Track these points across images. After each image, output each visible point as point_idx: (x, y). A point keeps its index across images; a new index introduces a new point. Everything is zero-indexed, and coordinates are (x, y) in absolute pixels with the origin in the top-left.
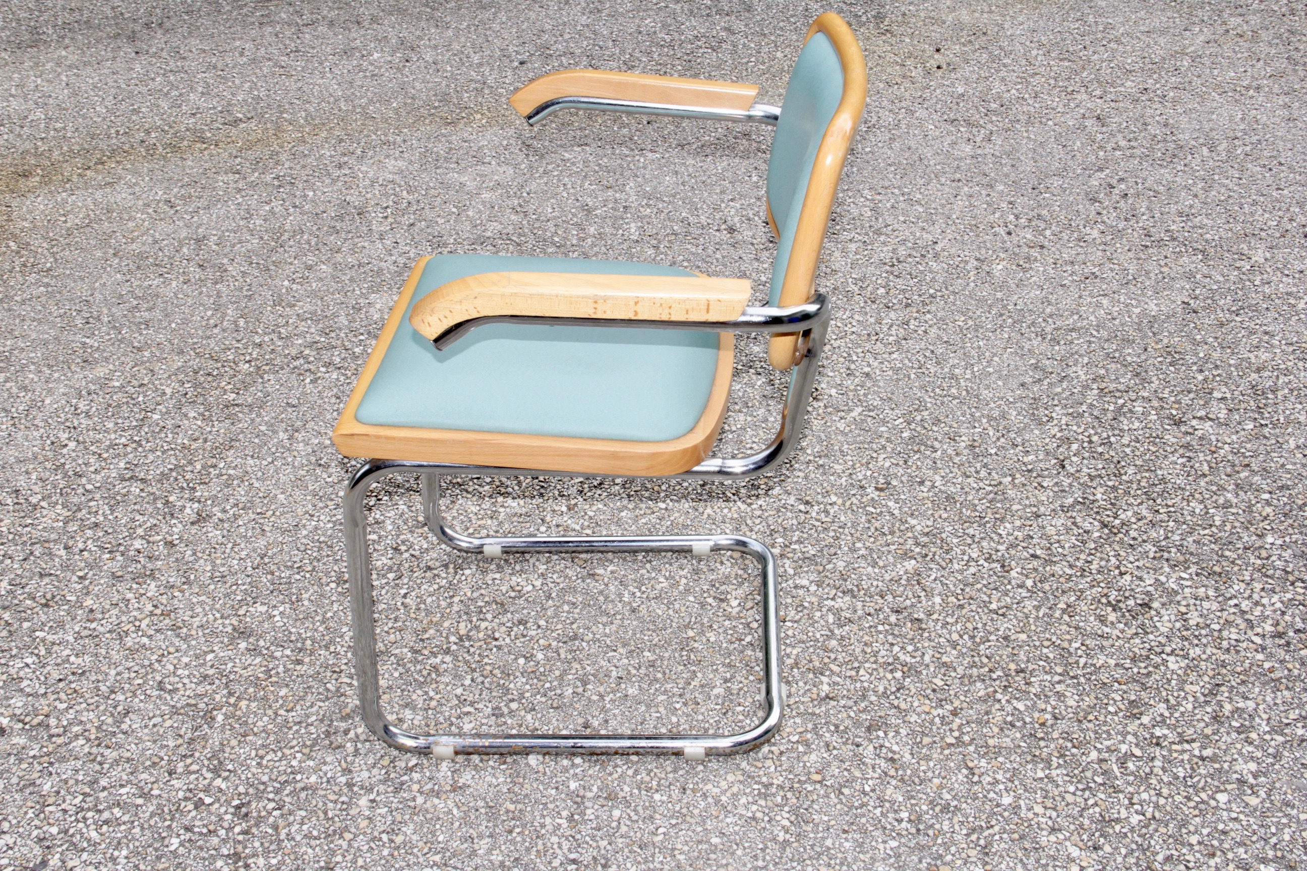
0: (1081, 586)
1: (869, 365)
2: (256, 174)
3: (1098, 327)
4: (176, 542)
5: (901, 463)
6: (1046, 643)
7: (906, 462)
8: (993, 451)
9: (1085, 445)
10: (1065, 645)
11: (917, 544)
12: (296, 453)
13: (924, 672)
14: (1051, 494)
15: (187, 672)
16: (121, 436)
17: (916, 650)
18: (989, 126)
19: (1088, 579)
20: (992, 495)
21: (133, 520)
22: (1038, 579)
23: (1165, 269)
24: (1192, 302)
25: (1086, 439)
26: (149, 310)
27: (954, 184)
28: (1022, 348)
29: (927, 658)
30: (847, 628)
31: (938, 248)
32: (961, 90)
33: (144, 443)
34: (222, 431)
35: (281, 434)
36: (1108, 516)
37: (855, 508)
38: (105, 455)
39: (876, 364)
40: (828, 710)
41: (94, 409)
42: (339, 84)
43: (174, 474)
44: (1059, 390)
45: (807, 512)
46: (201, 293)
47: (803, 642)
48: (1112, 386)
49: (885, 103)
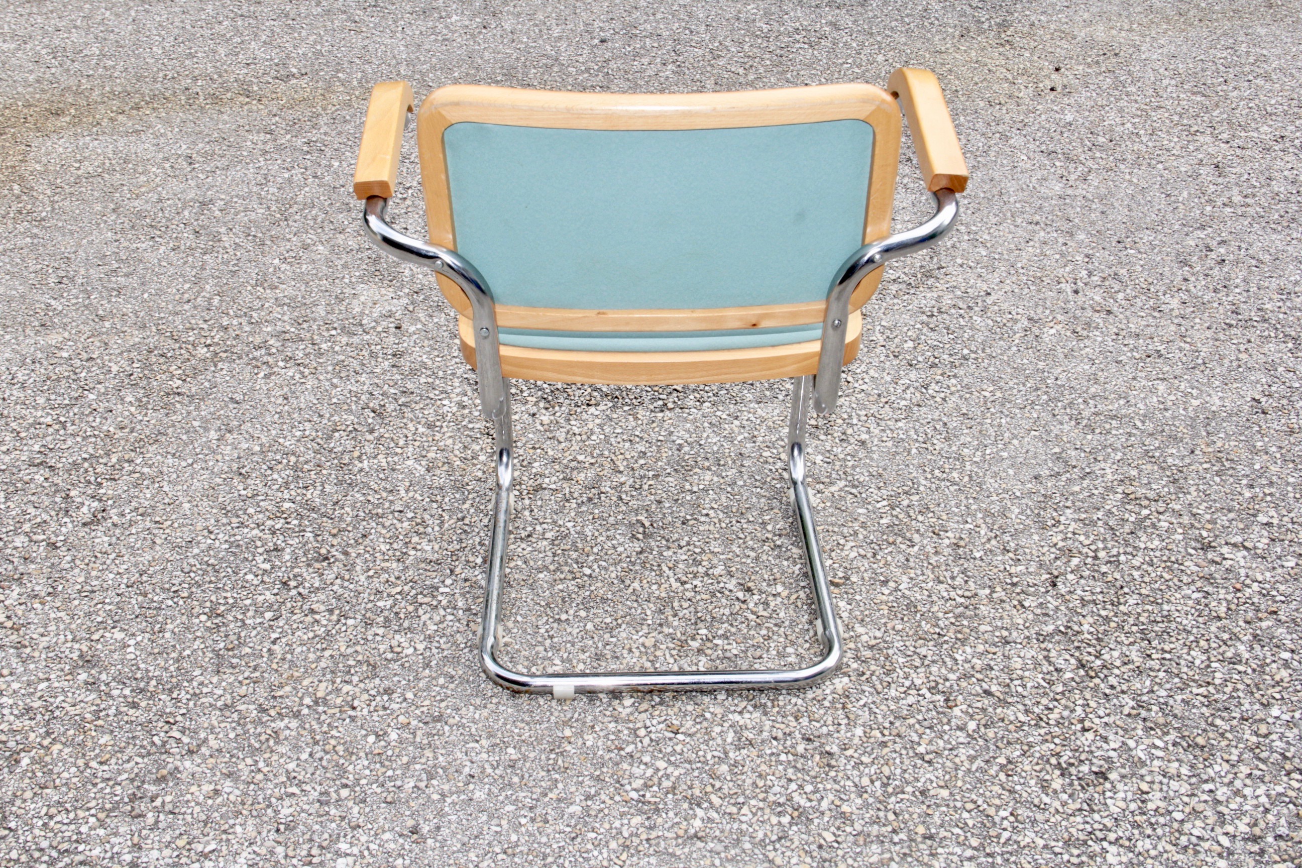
0: (1031, 739)
1: (868, 432)
2: (288, 137)
3: (1145, 418)
4: (58, 545)
5: (869, 555)
6: (970, 806)
7: (875, 555)
8: (978, 555)
9: (1089, 560)
10: (991, 811)
11: (857, 658)
12: (219, 457)
13: (816, 821)
14: (1031, 617)
15: (11, 701)
16: (48, 414)
17: (815, 792)
18: (1090, 163)
19: (1042, 731)
20: (961, 609)
21: (24, 513)
22: (983, 722)
23: (1244, 356)
24: (1263, 400)
25: (1091, 554)
26: (127, 275)
27: (1030, 227)
28: (1049, 433)
29: (825, 804)
30: (744, 752)
31: (989, 300)
32: (1069, 118)
33: (68, 425)
34: (153, 422)
35: (212, 432)
36: (1089, 653)
37: (799, 604)
38: (23, 435)
39: (877, 431)
40: (691, 853)
41: (32, 380)
42: (406, 46)
43: (86, 465)
44: (1077, 488)
45: (744, 602)
46: (186, 263)
47: (690, 762)
48: (1141, 492)
49: (980, 125)
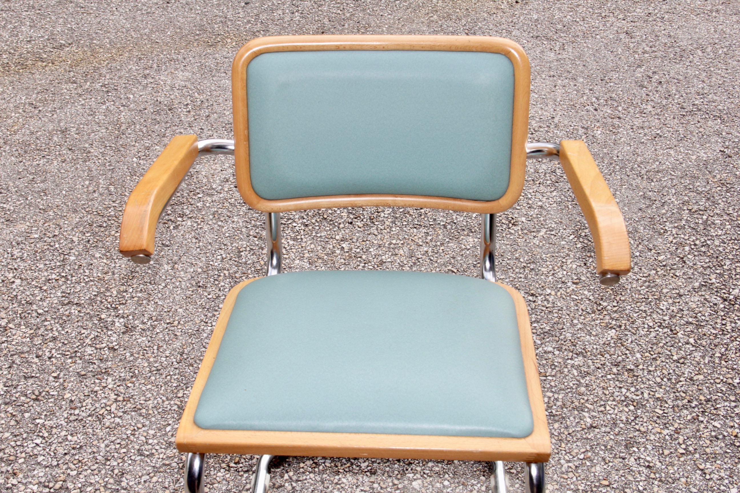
0: (725, 341)
1: (541, 201)
2: (88, 83)
3: (674, 169)
4: (116, 347)
5: (582, 265)
6: (718, 381)
7: (585, 264)
8: (638, 254)
9: (693, 247)
10: (730, 381)
11: (612, 319)
12: (180, 279)
13: (648, 405)
14: (683, 280)
15: (156, 441)
16: (51, 273)
17: (637, 390)
18: (560, 40)
19: (728, 336)
20: (647, 283)
21: (80, 333)
22: (696, 338)
23: (701, 130)
24: (726, 150)
25: (692, 243)
26: (43, 182)
27: (551, 79)
28: (632, 185)
29: (646, 395)
30: (588, 378)
31: (556, 120)
32: (535, 17)
33: (69, 277)
34: (123, 266)
35: (165, 266)
36: (724, 293)
37: (564, 297)
38: (45, 288)
39: (544, 199)
40: (595, 436)
41: (25, 255)
42: (126, 19)
43: (99, 299)
44: (664, 211)
45: (534, 302)
46: (77, 169)
47: (563, 390)
48: (696, 207)
49: (491, 27)
